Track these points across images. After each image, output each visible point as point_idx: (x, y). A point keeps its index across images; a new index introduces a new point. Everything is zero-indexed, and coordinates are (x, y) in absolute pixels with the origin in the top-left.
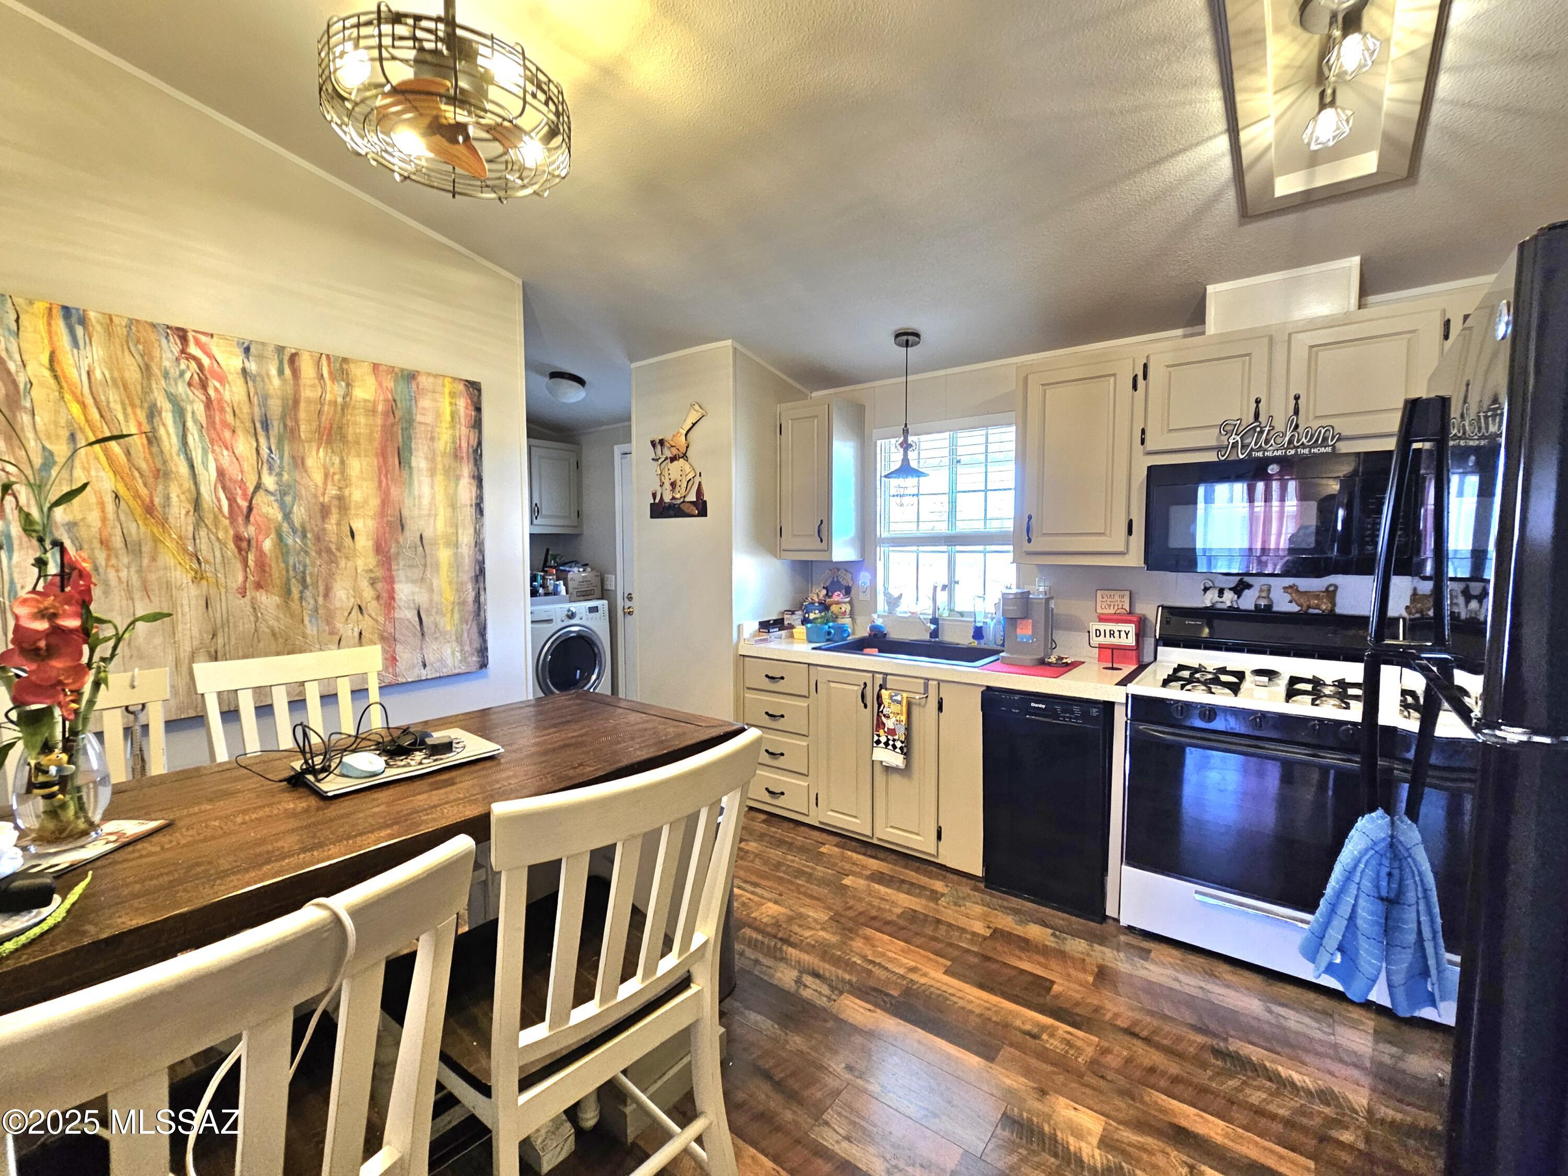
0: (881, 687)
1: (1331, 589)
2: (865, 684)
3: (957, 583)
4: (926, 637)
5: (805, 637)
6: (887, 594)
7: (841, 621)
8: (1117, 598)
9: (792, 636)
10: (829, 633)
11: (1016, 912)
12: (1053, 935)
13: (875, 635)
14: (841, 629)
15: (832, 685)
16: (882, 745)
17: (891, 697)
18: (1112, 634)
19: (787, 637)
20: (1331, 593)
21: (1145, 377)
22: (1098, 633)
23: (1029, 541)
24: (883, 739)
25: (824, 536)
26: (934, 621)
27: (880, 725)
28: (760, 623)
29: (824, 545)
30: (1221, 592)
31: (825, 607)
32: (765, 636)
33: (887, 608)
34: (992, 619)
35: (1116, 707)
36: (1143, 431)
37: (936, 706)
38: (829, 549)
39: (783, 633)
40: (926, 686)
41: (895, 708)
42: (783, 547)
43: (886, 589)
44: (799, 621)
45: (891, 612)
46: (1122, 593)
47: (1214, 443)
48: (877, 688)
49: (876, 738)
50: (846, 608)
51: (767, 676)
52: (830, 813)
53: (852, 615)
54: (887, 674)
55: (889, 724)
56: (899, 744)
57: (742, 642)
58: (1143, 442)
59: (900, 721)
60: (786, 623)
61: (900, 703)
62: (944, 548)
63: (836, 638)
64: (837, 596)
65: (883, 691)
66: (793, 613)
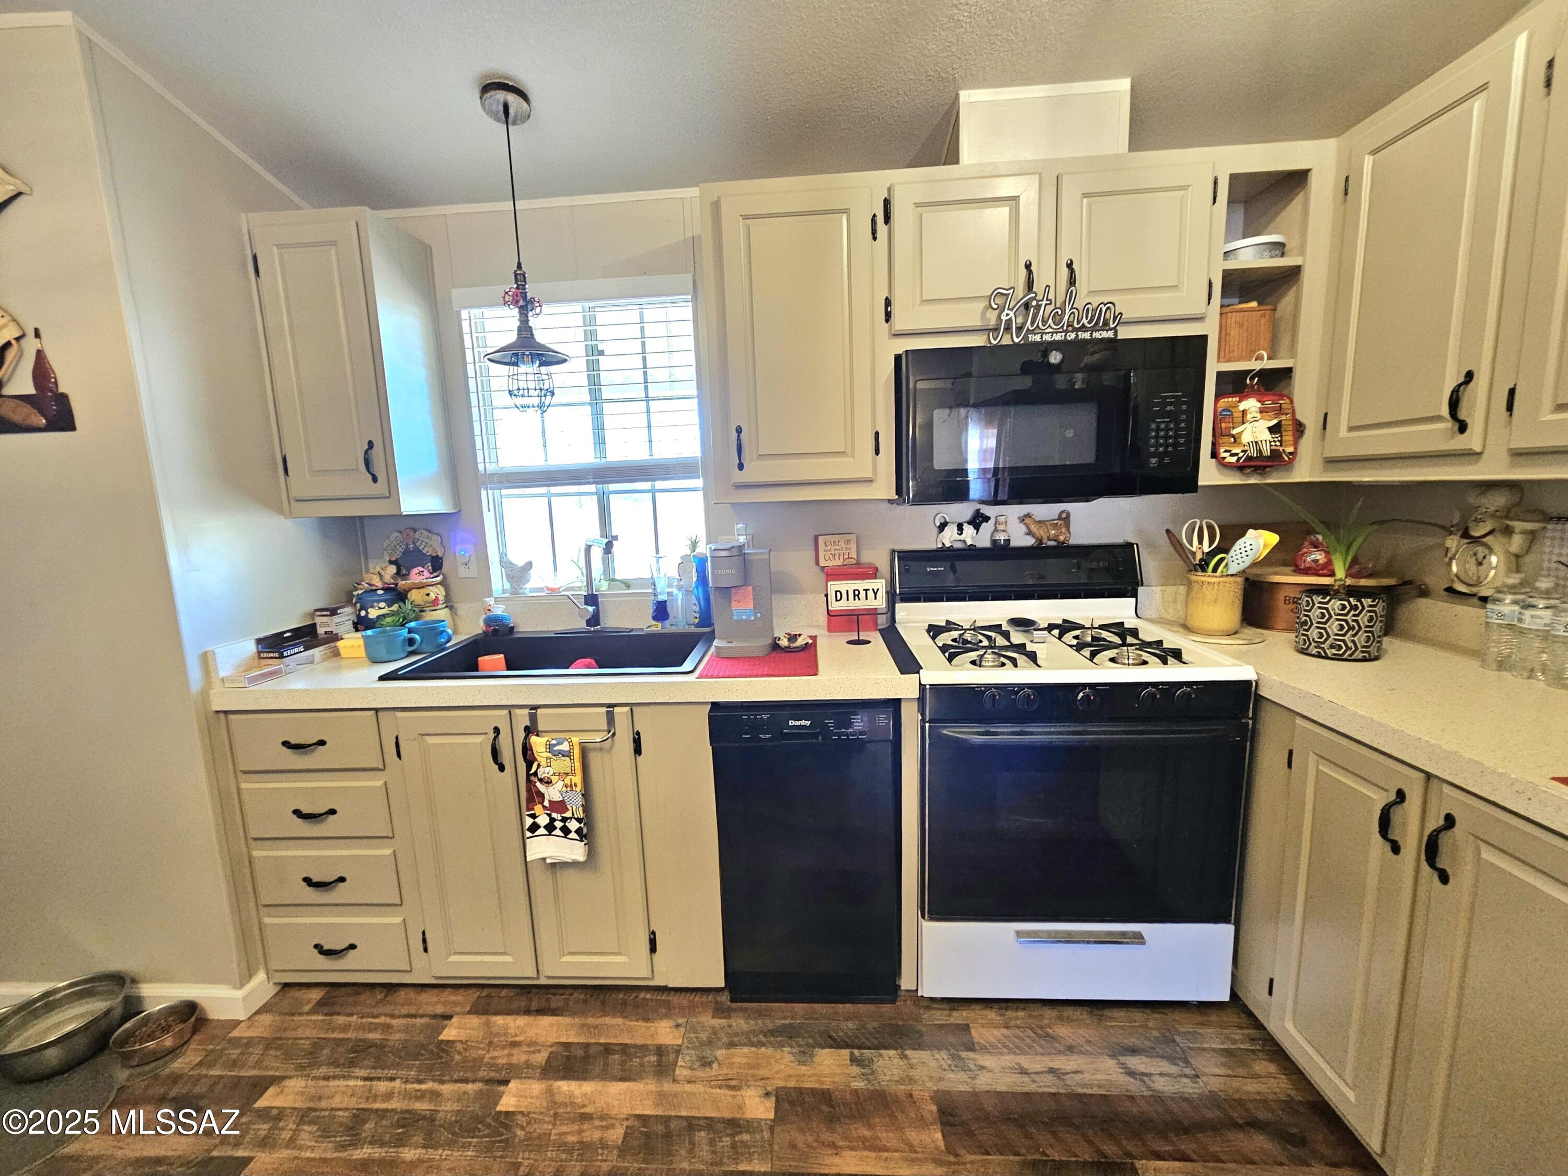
0: (529, 731)
1: (1064, 515)
2: (497, 730)
3: (616, 538)
4: (581, 624)
5: (362, 652)
6: (505, 563)
7: (430, 616)
8: (842, 544)
9: (336, 654)
10: (411, 642)
11: (787, 1034)
12: (853, 1060)
13: (495, 632)
14: (434, 631)
15: (430, 740)
16: (542, 831)
17: (550, 748)
18: (856, 595)
19: (325, 659)
20: (1065, 519)
21: (887, 219)
22: (839, 596)
23: (741, 467)
24: (543, 820)
25: (379, 468)
26: (591, 599)
27: (535, 797)
28: (259, 641)
29: (380, 488)
30: (960, 527)
31: (397, 595)
32: (275, 665)
33: (507, 586)
34: (680, 588)
35: (904, 705)
36: (888, 302)
37: (630, 746)
38: (392, 493)
39: (317, 652)
40: (610, 717)
41: (562, 764)
42: (295, 493)
43: (503, 555)
44: (349, 625)
45: (515, 592)
46: (849, 537)
47: (977, 322)
48: (520, 735)
49: (529, 821)
50: (437, 592)
51: (286, 744)
52: (454, 958)
53: (449, 604)
54: (535, 708)
55: (553, 793)
56: (573, 825)
57: (217, 689)
58: (888, 316)
59: (571, 786)
60: (321, 631)
61: (568, 754)
62: (592, 488)
63: (425, 647)
64: (419, 575)
65: (534, 739)
66: (333, 612)
